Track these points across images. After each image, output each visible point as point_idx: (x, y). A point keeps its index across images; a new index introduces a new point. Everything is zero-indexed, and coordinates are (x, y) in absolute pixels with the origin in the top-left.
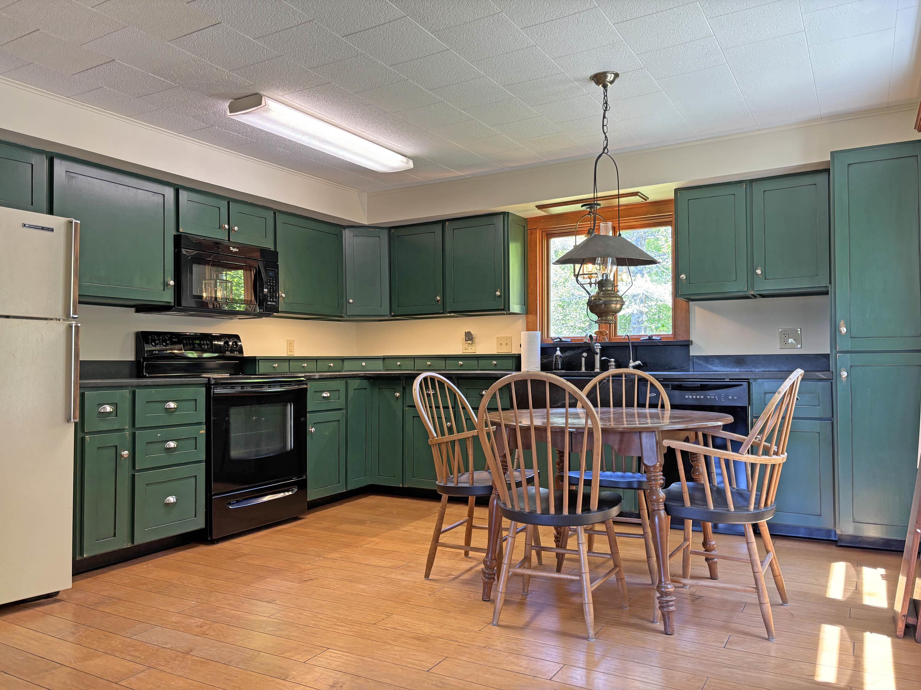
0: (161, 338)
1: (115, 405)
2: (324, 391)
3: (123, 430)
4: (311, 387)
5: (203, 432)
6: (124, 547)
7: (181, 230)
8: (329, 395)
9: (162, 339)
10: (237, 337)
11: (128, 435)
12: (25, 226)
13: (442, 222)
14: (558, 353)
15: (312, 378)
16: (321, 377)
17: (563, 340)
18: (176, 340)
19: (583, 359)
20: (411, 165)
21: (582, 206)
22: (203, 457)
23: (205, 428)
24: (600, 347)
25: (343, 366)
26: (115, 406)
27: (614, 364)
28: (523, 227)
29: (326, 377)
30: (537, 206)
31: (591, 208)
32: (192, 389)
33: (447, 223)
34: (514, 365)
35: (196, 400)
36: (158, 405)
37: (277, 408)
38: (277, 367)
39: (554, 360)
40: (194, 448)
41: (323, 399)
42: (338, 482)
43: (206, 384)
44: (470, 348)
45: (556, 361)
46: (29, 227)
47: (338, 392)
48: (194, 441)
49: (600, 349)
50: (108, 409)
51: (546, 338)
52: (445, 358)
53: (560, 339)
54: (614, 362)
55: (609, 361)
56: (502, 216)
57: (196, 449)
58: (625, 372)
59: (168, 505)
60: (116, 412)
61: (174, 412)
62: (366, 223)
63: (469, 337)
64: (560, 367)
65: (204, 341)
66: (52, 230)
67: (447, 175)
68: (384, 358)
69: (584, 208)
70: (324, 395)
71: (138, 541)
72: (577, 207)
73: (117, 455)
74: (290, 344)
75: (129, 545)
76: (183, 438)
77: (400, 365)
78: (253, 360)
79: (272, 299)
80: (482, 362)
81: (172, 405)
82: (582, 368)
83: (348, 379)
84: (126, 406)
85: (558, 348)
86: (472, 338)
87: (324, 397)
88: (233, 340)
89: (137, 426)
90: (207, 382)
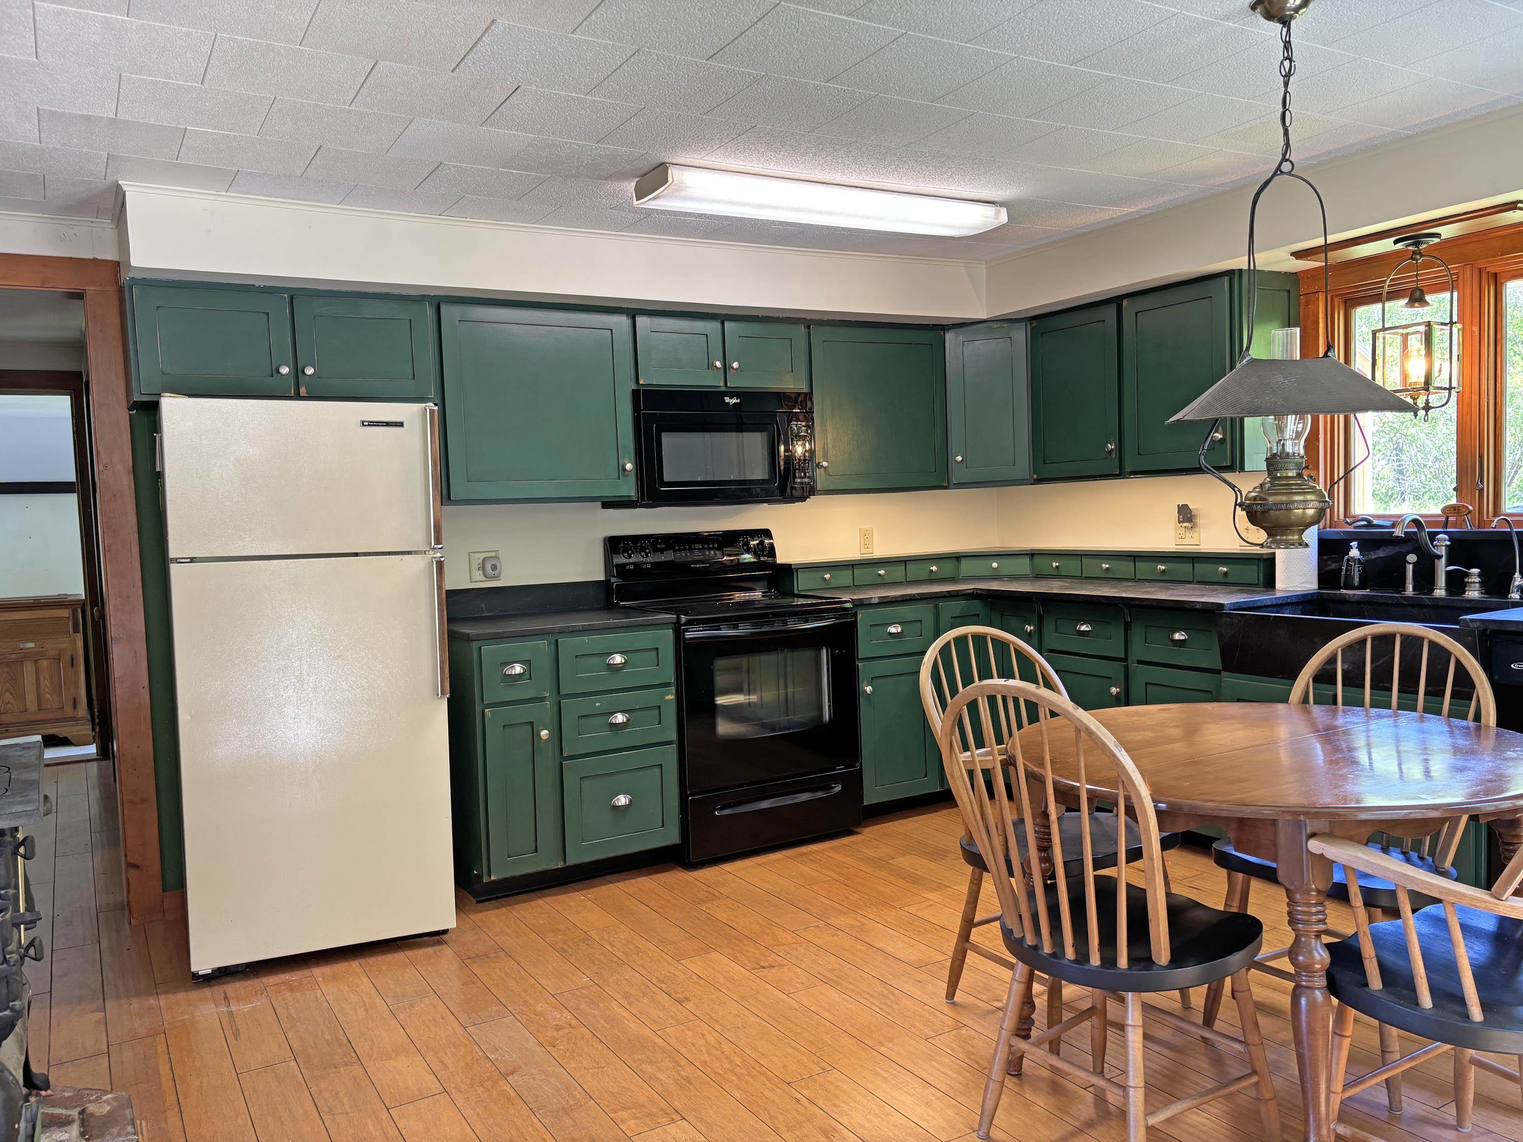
0: (639, 544)
1: (526, 662)
2: (890, 624)
3: (543, 699)
4: (863, 618)
5: (671, 697)
6: (553, 866)
7: (641, 382)
8: (899, 630)
9: (641, 546)
10: (767, 533)
11: (548, 706)
12: (363, 425)
13: (1116, 301)
14: (1354, 553)
15: (865, 602)
16: (884, 601)
17: (1375, 522)
18: (663, 546)
19: (1410, 569)
20: (1003, 218)
21: (1396, 242)
22: (674, 736)
23: (674, 691)
24: (1448, 543)
25: (958, 570)
26: (528, 665)
27: (1478, 580)
28: (1286, 294)
29: (894, 600)
30: (1293, 254)
31: (1417, 244)
32: (649, 633)
33: (1125, 302)
34: (1261, 575)
35: (657, 649)
36: (595, 660)
37: (808, 654)
38: (830, 579)
39: (1344, 568)
40: (658, 723)
41: (889, 637)
42: (924, 775)
43: (675, 623)
44: (1188, 535)
45: (1347, 571)
46: (369, 425)
47: (919, 624)
48: (656, 712)
49: (1446, 546)
50: (518, 669)
51: (1342, 517)
52: (1135, 557)
53: (1369, 521)
54: (1480, 575)
55: (1467, 575)
56: (1226, 279)
57: (660, 723)
58: (1400, 630)
59: (616, 808)
60: (528, 674)
61: (622, 668)
62: (984, 316)
63: (1186, 515)
64: (1356, 580)
65: (708, 545)
66: (401, 424)
67: (1100, 216)
68: (1032, 555)
69: (1399, 246)
70: (892, 630)
71: (574, 859)
72: (1386, 246)
73: (535, 735)
74: (866, 535)
75: (560, 865)
76: (638, 707)
77: (1057, 567)
78: (788, 570)
79: (802, 474)
80: (1201, 568)
81: (618, 659)
82: (1407, 585)
83: (941, 600)
84: (544, 664)
85: (1354, 544)
86: (1191, 516)
87: (890, 634)
88: (759, 538)
89: (563, 692)
90: (675, 621)
